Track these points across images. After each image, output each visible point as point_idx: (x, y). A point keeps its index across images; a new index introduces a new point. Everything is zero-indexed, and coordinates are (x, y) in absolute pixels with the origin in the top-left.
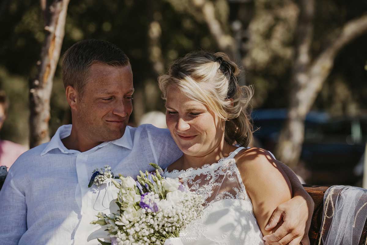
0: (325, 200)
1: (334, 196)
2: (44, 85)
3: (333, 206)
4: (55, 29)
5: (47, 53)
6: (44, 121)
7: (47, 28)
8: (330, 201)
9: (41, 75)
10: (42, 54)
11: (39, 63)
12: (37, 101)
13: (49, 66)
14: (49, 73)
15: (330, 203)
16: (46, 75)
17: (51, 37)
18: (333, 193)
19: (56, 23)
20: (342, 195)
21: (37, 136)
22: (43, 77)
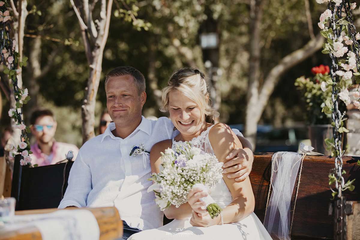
0: (273, 161)
1: (278, 158)
2: (90, 103)
3: (278, 164)
4: (96, 66)
5: (91, 82)
6: (91, 125)
7: (91, 66)
8: (276, 162)
9: (88, 96)
10: (89, 83)
11: (87, 89)
12: (86, 113)
13: (93, 90)
14: (93, 94)
15: (276, 163)
16: (91, 96)
17: (94, 72)
18: (277, 156)
19: (97, 63)
20: (283, 157)
21: (88, 135)
22: (89, 98)
